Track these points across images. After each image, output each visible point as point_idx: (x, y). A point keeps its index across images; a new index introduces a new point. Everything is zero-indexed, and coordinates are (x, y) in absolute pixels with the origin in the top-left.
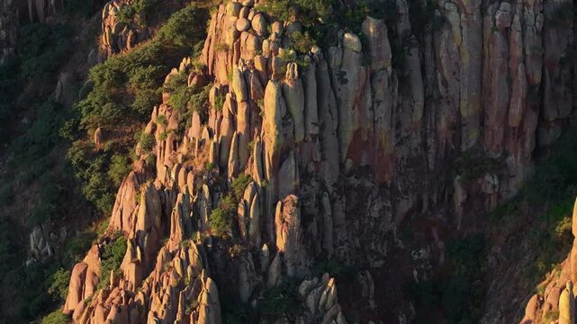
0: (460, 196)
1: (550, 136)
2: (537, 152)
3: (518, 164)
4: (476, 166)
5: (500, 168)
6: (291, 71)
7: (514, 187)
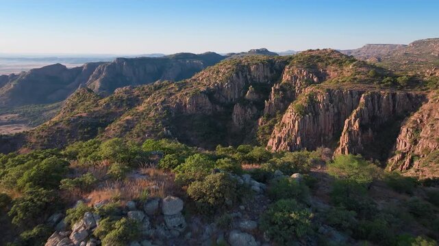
0: (322, 139)
1: (335, 132)
2: (333, 134)
3: (330, 135)
4: (324, 135)
5: (328, 135)
6: (299, 120)
7: (330, 139)
